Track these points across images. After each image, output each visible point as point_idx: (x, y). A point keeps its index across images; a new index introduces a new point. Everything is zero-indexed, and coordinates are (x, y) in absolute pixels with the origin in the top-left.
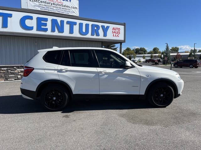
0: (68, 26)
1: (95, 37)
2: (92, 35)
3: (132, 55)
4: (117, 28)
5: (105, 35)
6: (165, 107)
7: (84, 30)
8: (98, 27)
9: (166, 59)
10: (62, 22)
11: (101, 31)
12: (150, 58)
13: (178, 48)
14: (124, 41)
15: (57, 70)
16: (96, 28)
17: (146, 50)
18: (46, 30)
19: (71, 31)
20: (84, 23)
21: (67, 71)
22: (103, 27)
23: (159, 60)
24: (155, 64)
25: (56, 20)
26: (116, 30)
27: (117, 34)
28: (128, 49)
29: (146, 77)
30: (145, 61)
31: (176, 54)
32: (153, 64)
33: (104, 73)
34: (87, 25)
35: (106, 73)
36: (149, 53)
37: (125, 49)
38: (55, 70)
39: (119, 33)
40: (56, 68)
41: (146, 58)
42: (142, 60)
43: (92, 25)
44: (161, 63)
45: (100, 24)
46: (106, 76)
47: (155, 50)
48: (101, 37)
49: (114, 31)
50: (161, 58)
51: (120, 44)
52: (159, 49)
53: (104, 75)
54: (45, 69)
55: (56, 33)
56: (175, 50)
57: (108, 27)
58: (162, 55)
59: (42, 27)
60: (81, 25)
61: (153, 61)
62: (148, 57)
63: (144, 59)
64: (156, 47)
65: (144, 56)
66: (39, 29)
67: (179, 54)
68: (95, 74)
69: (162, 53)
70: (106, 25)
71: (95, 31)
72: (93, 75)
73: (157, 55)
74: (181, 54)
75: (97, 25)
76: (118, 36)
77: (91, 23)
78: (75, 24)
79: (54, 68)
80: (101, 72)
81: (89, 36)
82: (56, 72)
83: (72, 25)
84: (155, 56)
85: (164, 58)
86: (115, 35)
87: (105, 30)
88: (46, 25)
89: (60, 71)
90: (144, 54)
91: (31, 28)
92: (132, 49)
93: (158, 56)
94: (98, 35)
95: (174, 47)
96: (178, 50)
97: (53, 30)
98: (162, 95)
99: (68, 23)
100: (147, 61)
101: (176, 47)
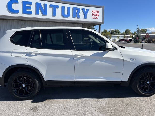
0: (51, 9)
1: (76, 19)
2: (74, 17)
3: (109, 36)
4: (96, 11)
5: (85, 17)
6: (151, 96)
7: (66, 13)
8: (78, 10)
9: (137, 38)
10: (46, 5)
11: (81, 14)
12: (123, 38)
13: (146, 30)
14: (103, 23)
15: (25, 53)
16: (76, 11)
17: (120, 32)
18: (31, 13)
19: (54, 14)
20: (66, 6)
21: (37, 54)
22: (83, 10)
23: (131, 39)
24: (127, 43)
25: (40, 4)
26: (95, 13)
27: (96, 17)
28: (105, 31)
29: (131, 61)
30: (119, 40)
31: (145, 34)
32: (126, 43)
33: (80, 57)
34: (69, 9)
35: (83, 57)
36: (122, 34)
37: (102, 31)
38: (23, 53)
39: (98, 15)
40: (25, 51)
41: (120, 38)
42: (117, 40)
43: (73, 8)
44: (132, 42)
45: (81, 7)
46: (82, 60)
47: (127, 32)
48: (82, 19)
49: (93, 13)
50: (133, 38)
51: (98, 25)
52: (130, 31)
53: (80, 59)
54: (11, 52)
55: (40, 16)
56: (144, 31)
57: (88, 10)
58: (134, 36)
59: (27, 10)
60: (63, 8)
61: (126, 41)
62: (121, 37)
63: (118, 39)
64: (128, 29)
65: (118, 36)
66: (24, 12)
67: (148, 34)
68: (69, 58)
69: (134, 34)
70: (86, 8)
71: (76, 14)
72: (67, 59)
73: (129, 35)
74: (150, 34)
75: (78, 8)
76: (97, 18)
77: (72, 6)
78: (58, 7)
79: (22, 51)
80: (76, 56)
81: (70, 18)
82: (24, 56)
83: (54, 8)
84: (127, 36)
85: (135, 38)
86: (94, 17)
87: (85, 13)
88: (30, 8)
89: (29, 54)
90: (118, 35)
91: (17, 12)
92: (108, 31)
93: (130, 37)
94: (79, 17)
95: (143, 29)
96: (146, 31)
97: (37, 13)
98: (148, 82)
99: (51, 6)
100: (120, 40)
101: (144, 29)
